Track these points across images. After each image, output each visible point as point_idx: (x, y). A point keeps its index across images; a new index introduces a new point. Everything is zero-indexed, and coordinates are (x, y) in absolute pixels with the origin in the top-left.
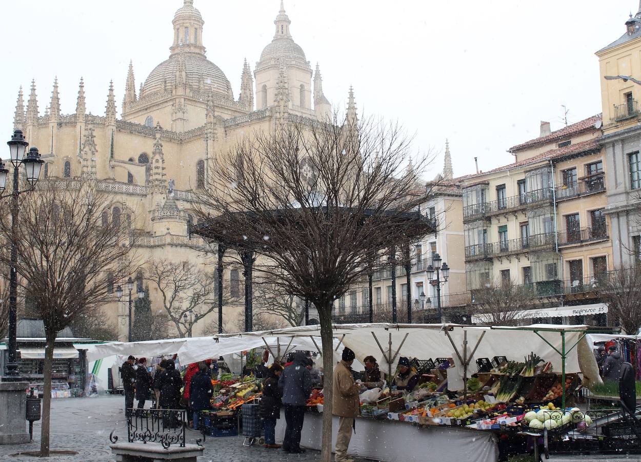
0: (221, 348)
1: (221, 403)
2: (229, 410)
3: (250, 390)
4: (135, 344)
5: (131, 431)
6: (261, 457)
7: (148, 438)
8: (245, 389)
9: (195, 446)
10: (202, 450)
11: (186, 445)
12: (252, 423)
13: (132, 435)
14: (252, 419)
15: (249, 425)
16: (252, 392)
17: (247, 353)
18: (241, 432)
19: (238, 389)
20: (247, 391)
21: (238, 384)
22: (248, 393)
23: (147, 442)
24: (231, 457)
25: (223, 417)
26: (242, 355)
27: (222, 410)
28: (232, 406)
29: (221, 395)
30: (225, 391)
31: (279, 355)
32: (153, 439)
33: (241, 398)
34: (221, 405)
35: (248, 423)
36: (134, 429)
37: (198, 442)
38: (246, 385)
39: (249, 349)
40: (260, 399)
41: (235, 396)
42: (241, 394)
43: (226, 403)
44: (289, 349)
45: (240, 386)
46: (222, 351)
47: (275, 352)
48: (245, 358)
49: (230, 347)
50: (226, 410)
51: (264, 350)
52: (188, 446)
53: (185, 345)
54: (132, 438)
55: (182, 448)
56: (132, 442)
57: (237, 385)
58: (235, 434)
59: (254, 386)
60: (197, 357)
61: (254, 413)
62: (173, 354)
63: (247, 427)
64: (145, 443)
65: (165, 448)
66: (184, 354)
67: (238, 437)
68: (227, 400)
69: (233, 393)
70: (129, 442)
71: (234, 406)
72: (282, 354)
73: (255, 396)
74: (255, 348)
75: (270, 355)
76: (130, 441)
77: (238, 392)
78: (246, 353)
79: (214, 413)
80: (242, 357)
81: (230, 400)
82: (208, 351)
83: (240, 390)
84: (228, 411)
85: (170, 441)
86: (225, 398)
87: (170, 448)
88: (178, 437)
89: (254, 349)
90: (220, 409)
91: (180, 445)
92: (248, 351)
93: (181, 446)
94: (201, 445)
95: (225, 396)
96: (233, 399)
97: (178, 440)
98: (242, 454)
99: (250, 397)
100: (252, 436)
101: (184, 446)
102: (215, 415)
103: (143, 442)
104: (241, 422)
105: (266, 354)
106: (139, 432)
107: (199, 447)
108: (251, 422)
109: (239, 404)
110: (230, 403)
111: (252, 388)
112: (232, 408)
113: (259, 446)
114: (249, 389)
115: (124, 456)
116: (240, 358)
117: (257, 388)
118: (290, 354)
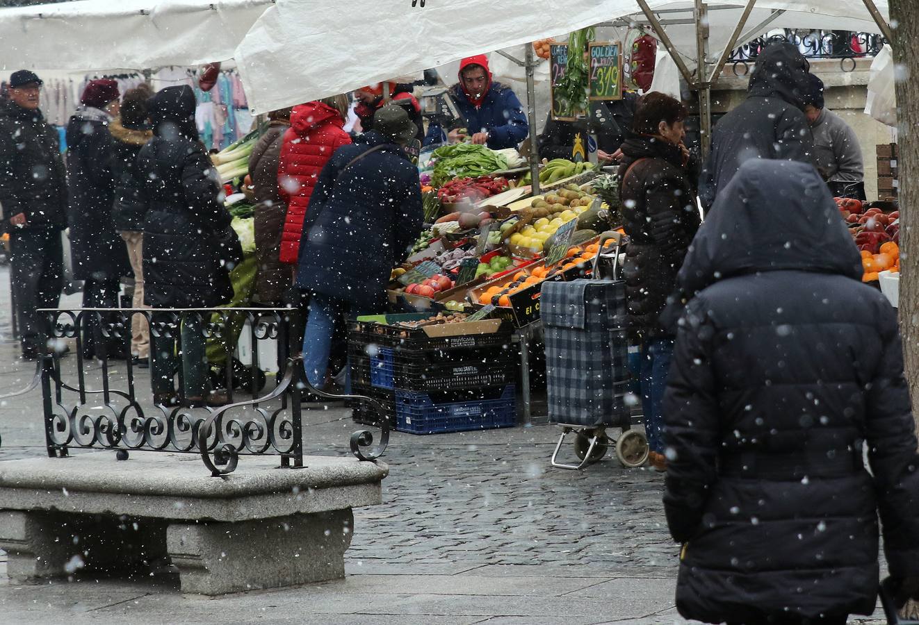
0: (434, 31)
1: (443, 279)
2: (482, 313)
3: (574, 216)
4: (25, 18)
5: (56, 410)
6: (635, 512)
7: (132, 437)
8: (551, 214)
9: (348, 465)
10: (375, 481)
11: (306, 460)
12: (590, 364)
13: (61, 427)
14: (590, 347)
15: (574, 374)
16: (581, 226)
17: (553, 47)
18: (539, 412)
19: (517, 214)
20: (559, 222)
21: (516, 192)
22: (563, 233)
23: (132, 454)
24: (499, 514)
25: (458, 344)
26: (529, 57)
27: (447, 313)
28: (495, 291)
29: (437, 245)
30: (456, 225)
31: (702, 53)
32: (158, 440)
33: (532, 260)
34: (445, 292)
35: (569, 364)
36: (70, 400)
37: (357, 445)
38: (552, 195)
39: (559, 33)
40: (623, 256)
41: (503, 249)
42: (531, 239)
43: (463, 280)
44: (752, 22)
45: (527, 203)
46: (438, 44)
47: (685, 41)
48: (544, 71)
49: (477, 23)
50: (469, 311)
51: (635, 35)
52: (316, 465)
53: (266, 21)
54: (61, 438)
55: (291, 473)
56: (64, 453)
57: (511, 198)
58: (511, 420)
59: (591, 199)
60: (327, 73)
61: (596, 318)
62: (201, 62)
63: (568, 383)
64: (123, 456)
65: (216, 473)
66: (265, 60)
67: (528, 434)
68: (470, 266)
69: (492, 237)
70: (52, 453)
71: (503, 294)
72: (716, 53)
73: (597, 246)
74: (592, 27)
75: (661, 54)
76: (53, 450)
77: (517, 230)
78: (551, 51)
79: (413, 325)
80: (530, 68)
81: (482, 269)
82: (372, 46)
83: (529, 219)
84: (477, 317)
85: (237, 443)
86: (459, 256)
87: (237, 472)
88: (270, 424)
89: (584, 31)
90: (436, 308)
91: (277, 460)
92: (559, 41)
93: (285, 463)
94: (372, 460)
95: (457, 251)
96: (497, 262)
97: (270, 440)
98: (548, 502)
99: (576, 250)
100: (590, 421)
101: (299, 465)
102: (418, 334)
103: (112, 454)
104: (538, 364)
105: (645, 52)
106: (95, 409)
107: (367, 467)
108: (584, 358)
109: (524, 286)
110: (483, 278)
111: (581, 210)
112: (495, 301)
113: (623, 466)
114: (570, 215)
115: (36, 516)
116: (521, 72)
117: (605, 207)
118: (754, 45)
